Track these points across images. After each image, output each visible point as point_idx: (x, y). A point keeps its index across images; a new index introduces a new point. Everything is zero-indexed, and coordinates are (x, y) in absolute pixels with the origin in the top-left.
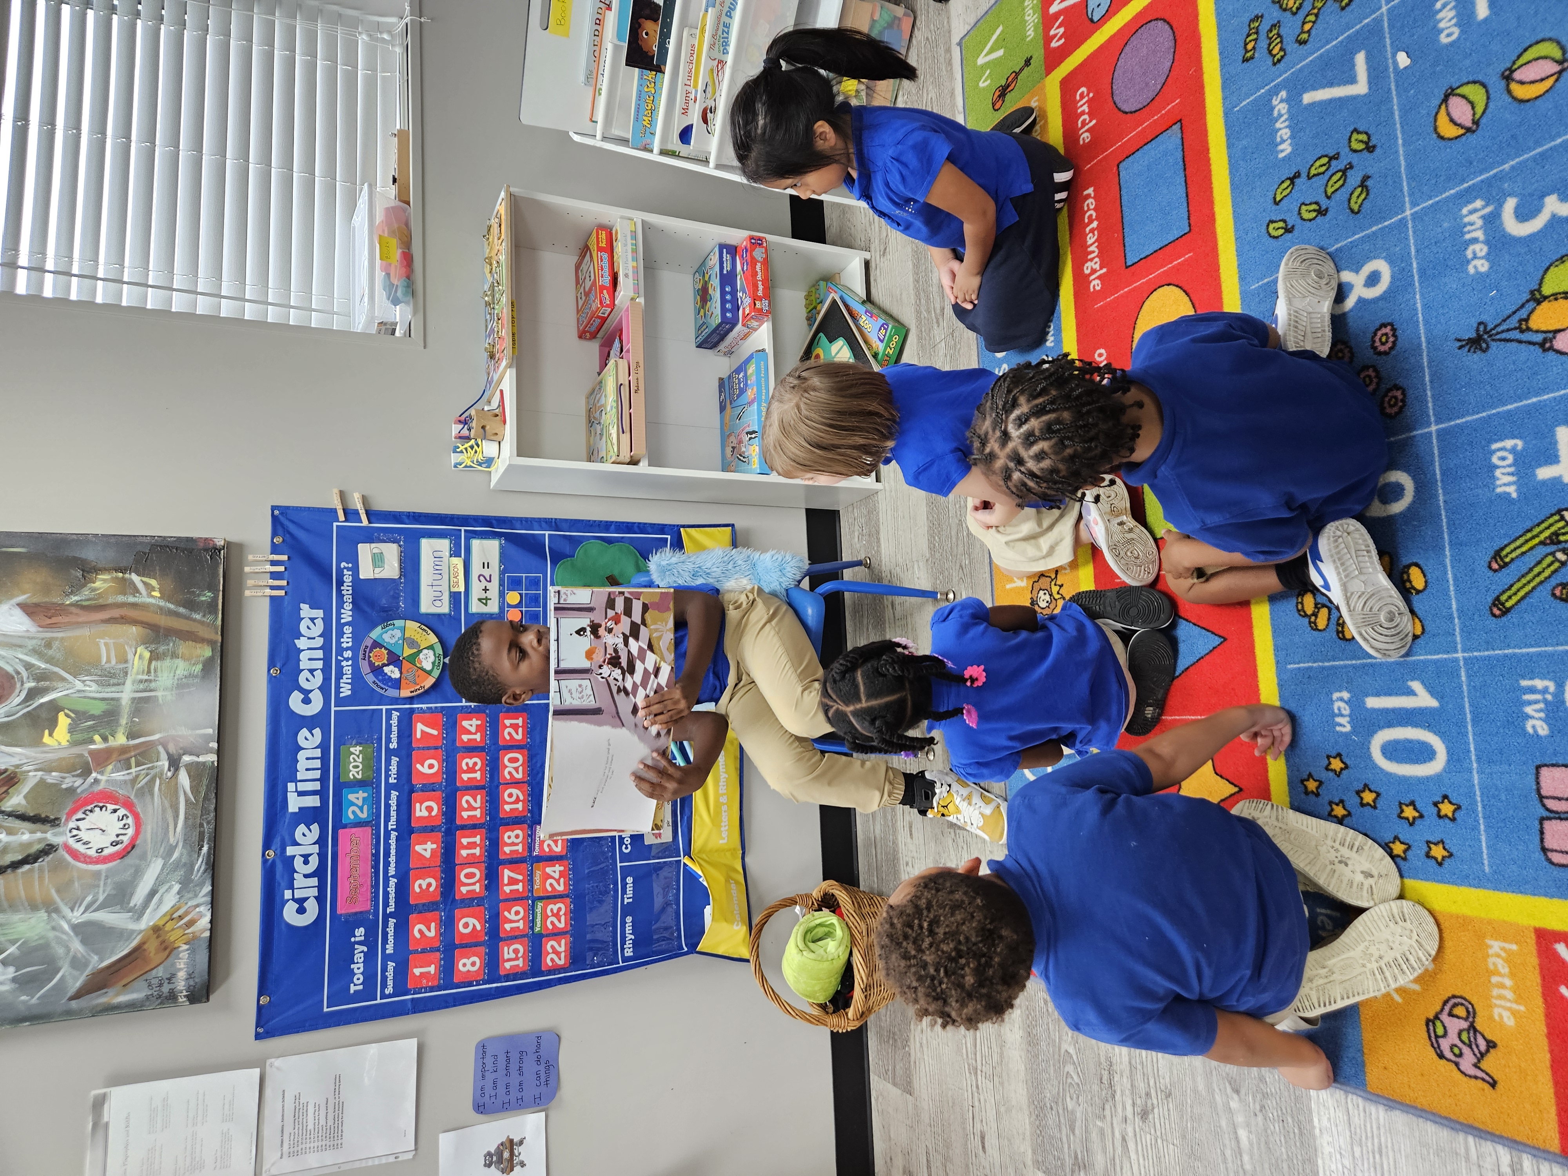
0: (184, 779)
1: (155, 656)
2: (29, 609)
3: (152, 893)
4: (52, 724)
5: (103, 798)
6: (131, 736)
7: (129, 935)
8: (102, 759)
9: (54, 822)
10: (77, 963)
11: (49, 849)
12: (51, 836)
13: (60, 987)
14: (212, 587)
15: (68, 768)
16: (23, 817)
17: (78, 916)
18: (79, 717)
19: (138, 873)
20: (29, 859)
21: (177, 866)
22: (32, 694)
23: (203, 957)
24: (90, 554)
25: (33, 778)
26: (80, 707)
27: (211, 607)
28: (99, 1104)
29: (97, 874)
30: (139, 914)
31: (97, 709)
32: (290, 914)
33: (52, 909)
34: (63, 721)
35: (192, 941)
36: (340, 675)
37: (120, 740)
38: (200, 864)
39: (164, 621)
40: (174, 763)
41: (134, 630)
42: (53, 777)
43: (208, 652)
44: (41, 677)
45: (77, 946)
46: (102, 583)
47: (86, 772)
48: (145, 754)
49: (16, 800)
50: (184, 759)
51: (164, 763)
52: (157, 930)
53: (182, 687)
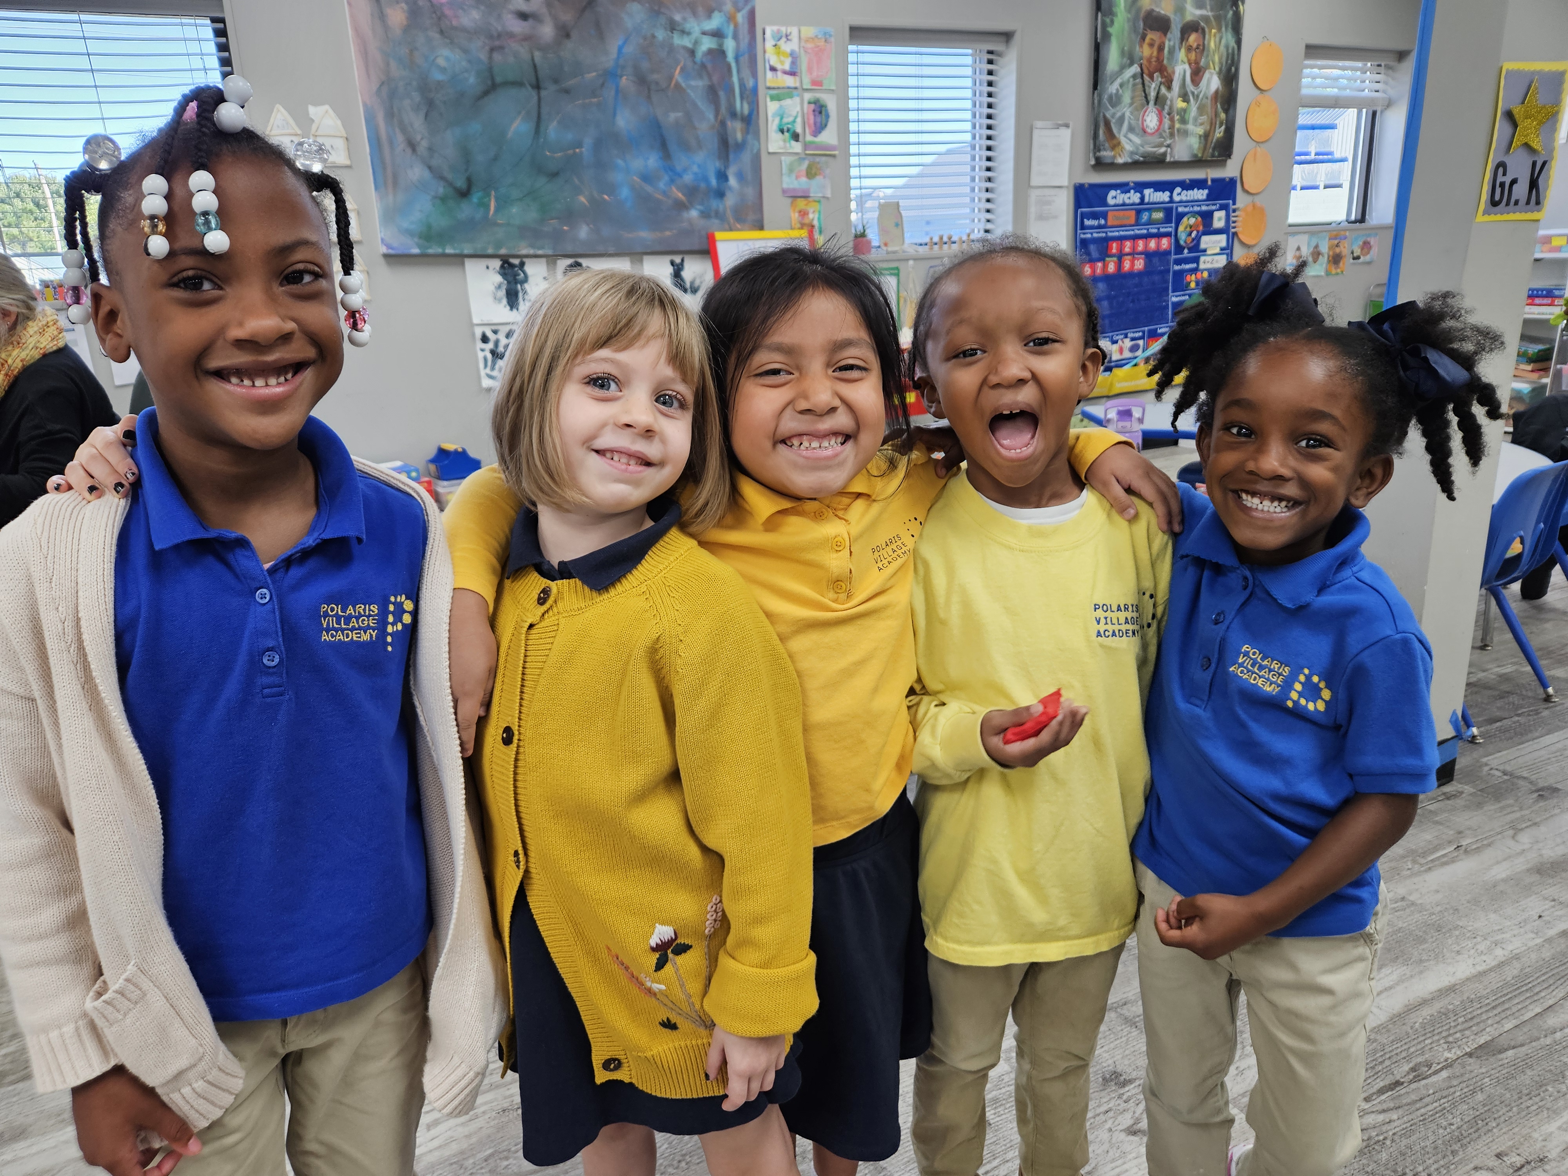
0: (1163, 150)
1: (1200, 136)
2: (1217, 92)
3: (1130, 140)
4: (1184, 101)
5: (1161, 121)
6: (1178, 130)
7: (1119, 133)
8: (1172, 120)
9: (1155, 104)
10: (1113, 116)
11: (1148, 103)
12: (1152, 103)
13: (1108, 109)
14: (1219, 156)
15: (1171, 108)
16: (1158, 93)
17: (1128, 114)
18: (1185, 110)
19: (1137, 135)
20: (1146, 97)
21: (1137, 148)
22: (1193, 93)
23: (1109, 161)
24: (1231, 111)
25: (1169, 95)
26: (1188, 111)
27: (1213, 156)
28: (1067, 126)
29: (1138, 120)
30: (1125, 136)
31: (1187, 117)
32: (1112, 193)
33: (1131, 104)
34: (1184, 105)
35: (1114, 157)
36: (1185, 207)
37: (1177, 125)
38: (1137, 157)
39: (1210, 138)
40: (1168, 146)
41: (1208, 127)
42: (1168, 102)
43: (1200, 155)
44: (1198, 96)
45: (1119, 114)
46: (1223, 116)
47: (1169, 114)
48: (1172, 135)
49: (1163, 90)
50: (1169, 150)
51: (1168, 142)
52: (1119, 143)
53: (1190, 147)
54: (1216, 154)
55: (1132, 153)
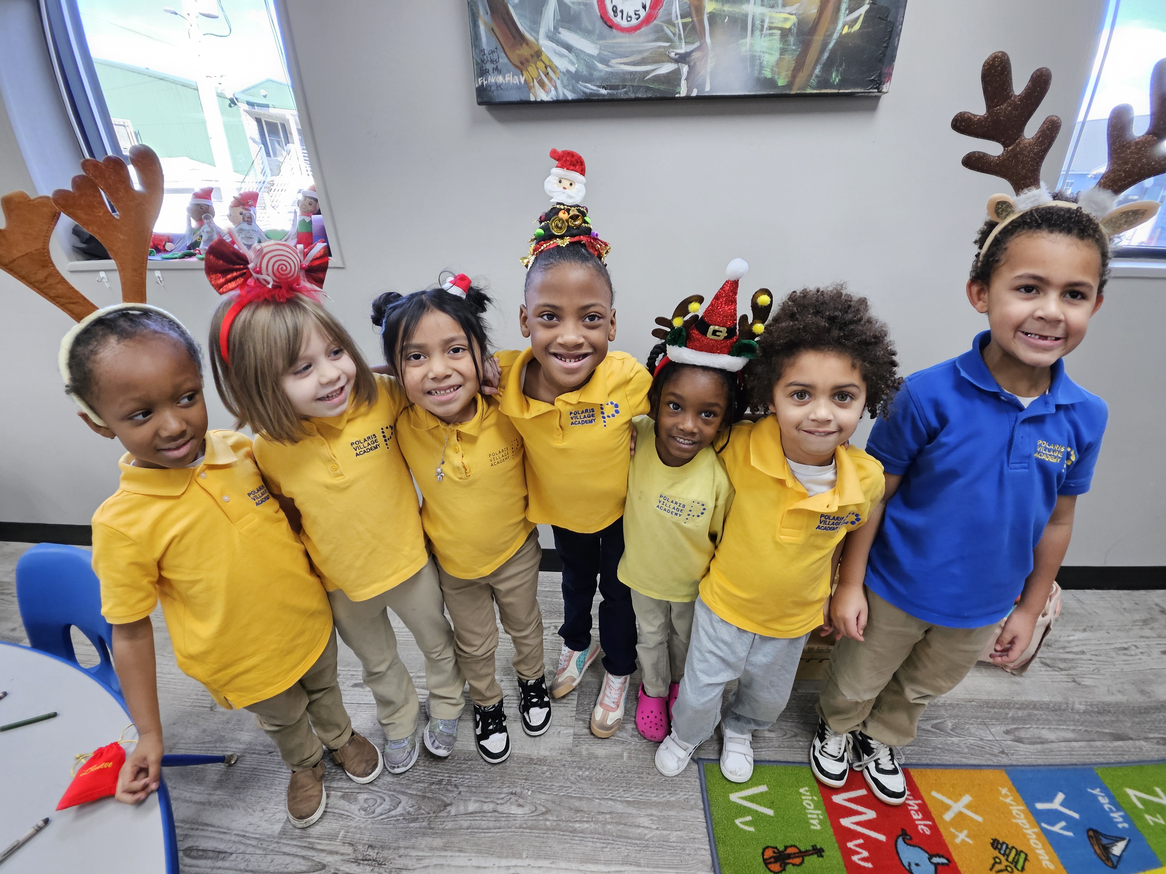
0: (666, 68)
1: (785, 33)
3: (569, 48)
6: (713, 17)
14: (843, 83)
19: (587, 33)
21: (591, 67)
23: (514, 96)
27: (824, 83)
30: (553, 38)
35: (527, 87)
37: (710, 7)
38: (591, 88)
39: (818, 39)
40: (683, 58)
41: (814, 11)
43: (781, 82)
48: (694, 30)
50: (685, 69)
51: (683, 49)
52: (538, 54)
53: (754, 59)
54: (835, 78)
55: (575, 77)
